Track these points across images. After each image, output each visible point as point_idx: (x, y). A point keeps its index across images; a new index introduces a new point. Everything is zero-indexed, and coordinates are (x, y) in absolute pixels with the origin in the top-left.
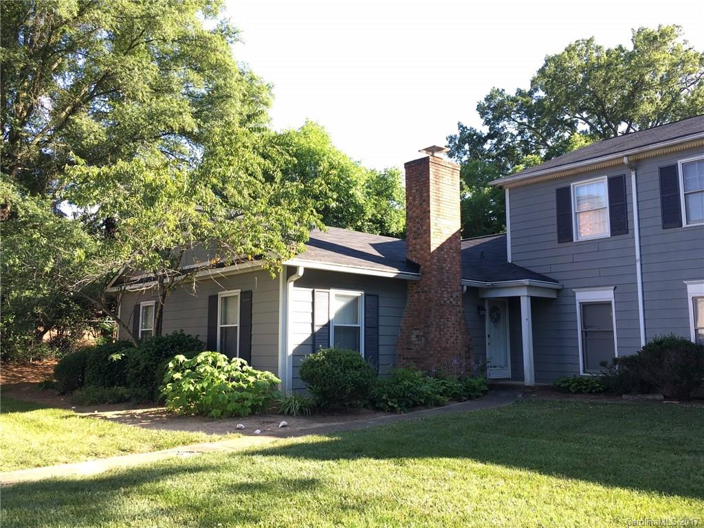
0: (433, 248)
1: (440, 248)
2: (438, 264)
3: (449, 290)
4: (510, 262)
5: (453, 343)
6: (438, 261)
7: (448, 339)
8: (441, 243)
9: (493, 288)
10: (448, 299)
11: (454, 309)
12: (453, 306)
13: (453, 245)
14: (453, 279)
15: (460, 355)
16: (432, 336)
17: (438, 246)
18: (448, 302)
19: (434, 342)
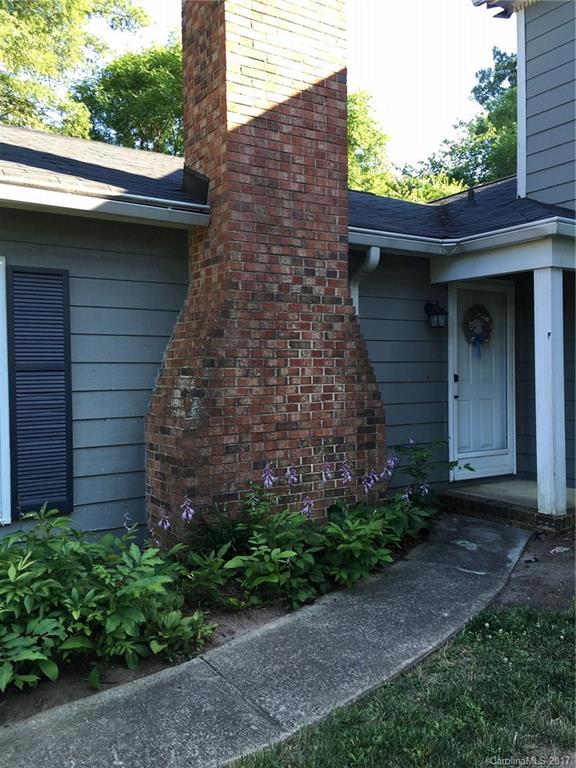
0: (236, 118)
1: (268, 121)
2: (255, 171)
3: (301, 253)
4: (523, 196)
5: (314, 407)
6: (260, 160)
7: (294, 399)
8: (269, 106)
9: (463, 254)
10: (297, 280)
11: (320, 310)
12: (316, 300)
13: (316, 117)
14: (317, 220)
15: (339, 440)
16: (233, 392)
17: (258, 113)
18: (297, 288)
19: (239, 410)
